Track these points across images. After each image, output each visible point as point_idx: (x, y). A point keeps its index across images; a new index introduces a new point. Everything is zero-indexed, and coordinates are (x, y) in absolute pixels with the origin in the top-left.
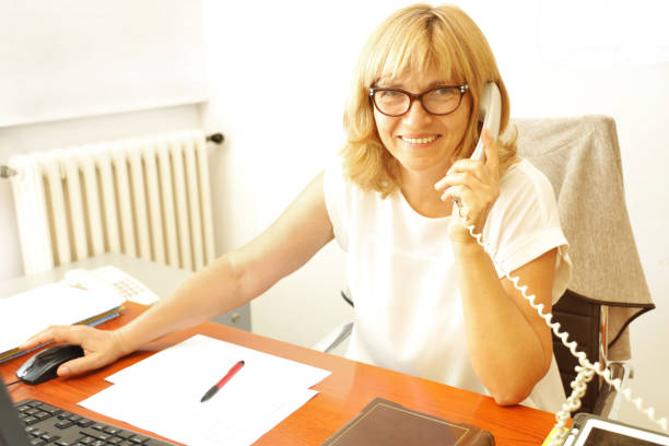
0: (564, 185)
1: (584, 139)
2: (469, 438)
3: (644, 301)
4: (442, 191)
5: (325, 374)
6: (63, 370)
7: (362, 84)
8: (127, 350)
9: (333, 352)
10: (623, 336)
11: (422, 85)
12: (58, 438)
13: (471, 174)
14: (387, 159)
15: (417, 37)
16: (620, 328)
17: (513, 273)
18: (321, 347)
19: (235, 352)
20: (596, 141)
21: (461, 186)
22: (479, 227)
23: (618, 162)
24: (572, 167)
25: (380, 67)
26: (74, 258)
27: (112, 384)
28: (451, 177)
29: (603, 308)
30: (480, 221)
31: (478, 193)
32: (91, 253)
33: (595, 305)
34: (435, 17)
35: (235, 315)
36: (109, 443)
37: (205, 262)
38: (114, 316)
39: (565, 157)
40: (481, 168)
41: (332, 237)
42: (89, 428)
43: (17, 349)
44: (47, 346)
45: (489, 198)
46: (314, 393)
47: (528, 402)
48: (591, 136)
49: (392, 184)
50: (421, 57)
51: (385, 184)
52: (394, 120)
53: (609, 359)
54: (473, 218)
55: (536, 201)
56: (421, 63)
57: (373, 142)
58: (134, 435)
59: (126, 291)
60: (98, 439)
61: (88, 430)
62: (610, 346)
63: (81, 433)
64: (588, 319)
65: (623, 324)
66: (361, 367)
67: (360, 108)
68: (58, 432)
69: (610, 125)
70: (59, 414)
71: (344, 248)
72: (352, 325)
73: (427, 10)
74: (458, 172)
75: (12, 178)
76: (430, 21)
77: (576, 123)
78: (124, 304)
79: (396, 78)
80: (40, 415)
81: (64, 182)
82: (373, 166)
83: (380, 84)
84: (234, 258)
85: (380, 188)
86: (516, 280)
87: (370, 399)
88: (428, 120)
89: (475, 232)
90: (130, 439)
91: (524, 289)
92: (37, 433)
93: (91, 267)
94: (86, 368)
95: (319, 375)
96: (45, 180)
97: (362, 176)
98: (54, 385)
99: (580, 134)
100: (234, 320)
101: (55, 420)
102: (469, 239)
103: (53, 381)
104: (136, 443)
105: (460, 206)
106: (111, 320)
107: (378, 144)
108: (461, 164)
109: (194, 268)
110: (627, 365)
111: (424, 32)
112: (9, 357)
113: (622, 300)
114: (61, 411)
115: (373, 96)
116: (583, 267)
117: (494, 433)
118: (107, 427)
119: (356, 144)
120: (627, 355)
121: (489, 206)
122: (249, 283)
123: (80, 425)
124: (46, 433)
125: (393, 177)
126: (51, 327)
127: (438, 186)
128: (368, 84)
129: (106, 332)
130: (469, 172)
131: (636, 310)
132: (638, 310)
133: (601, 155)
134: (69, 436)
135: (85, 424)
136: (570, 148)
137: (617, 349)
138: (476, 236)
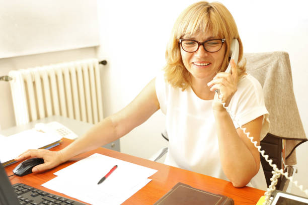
0: (265, 84)
1: (274, 63)
2: (222, 201)
3: (303, 137)
4: (210, 87)
5: (155, 171)
6: (35, 169)
7: (176, 37)
8: (64, 160)
9: (158, 161)
10: (293, 154)
11: (204, 38)
12: (32, 201)
13: (225, 79)
14: (185, 72)
15: (203, 16)
16: (291, 150)
17: (243, 126)
18: (153, 159)
19: (113, 161)
20: (280, 64)
21: (219, 85)
22: (227, 104)
23: (290, 73)
24: (268, 75)
25: (185, 30)
26: (39, 118)
27: (56, 176)
28: (215, 80)
29: (283, 140)
30: (228, 101)
31: (228, 88)
32: (46, 116)
33: (280, 139)
34: (211, 7)
35: (113, 144)
36: (56, 203)
37: (99, 120)
38: (57, 145)
39: (265, 71)
40: (230, 76)
41: (159, 108)
42: (46, 197)
43: (14, 160)
44: (26, 158)
45: (233, 91)
46: (150, 180)
47: (250, 185)
48: (278, 61)
49: (187, 85)
50: (205, 25)
51: (184, 84)
52: (190, 54)
53: (286, 164)
54: (225, 99)
55: (254, 93)
56: (205, 28)
57: (179, 64)
58: (67, 200)
59: (62, 133)
60: (51, 202)
61: (46, 198)
62: (287, 158)
63: (43, 199)
64: (276, 146)
65: (293, 148)
66: (172, 168)
67: (174, 49)
68: (32, 198)
69: (286, 56)
70: (32, 190)
71: (165, 113)
72: (167, 148)
73: (207, 4)
74: (219, 78)
75: (10, 81)
76: (209, 9)
77: (270, 55)
78: (62, 139)
79: (192, 35)
80: (24, 191)
81: (34, 83)
82: (178, 76)
83: (184, 37)
84: (113, 118)
85: (181, 86)
86: (244, 129)
87: (176, 183)
88: (206, 55)
89: (226, 106)
90: (65, 201)
91: (248, 134)
92: (22, 199)
93: (47, 122)
94: (45, 169)
95: (152, 172)
96: (25, 82)
97: (173, 80)
98: (30, 176)
99: (272, 60)
100: (112, 146)
101: (31, 193)
102: (223, 109)
103: (30, 175)
104: (68, 203)
105: (219, 94)
106: (56, 146)
107: (182, 66)
108: (220, 74)
109: (94, 123)
110: (295, 167)
111: (206, 13)
112: (10, 164)
113: (292, 137)
114: (34, 189)
115: (181, 43)
116: (274, 122)
117: (234, 199)
118: (55, 196)
119: (171, 65)
120: (295, 163)
121: (232, 94)
122: (120, 129)
123: (42, 195)
124: (27, 199)
125: (187, 81)
126: (30, 150)
127: (209, 84)
128: (178, 37)
129: (54, 152)
130: (224, 78)
131: (299, 142)
132: (300, 141)
133: (282, 70)
134: (37, 200)
135: (44, 194)
136: (267, 67)
137: (290, 160)
138: (226, 108)
